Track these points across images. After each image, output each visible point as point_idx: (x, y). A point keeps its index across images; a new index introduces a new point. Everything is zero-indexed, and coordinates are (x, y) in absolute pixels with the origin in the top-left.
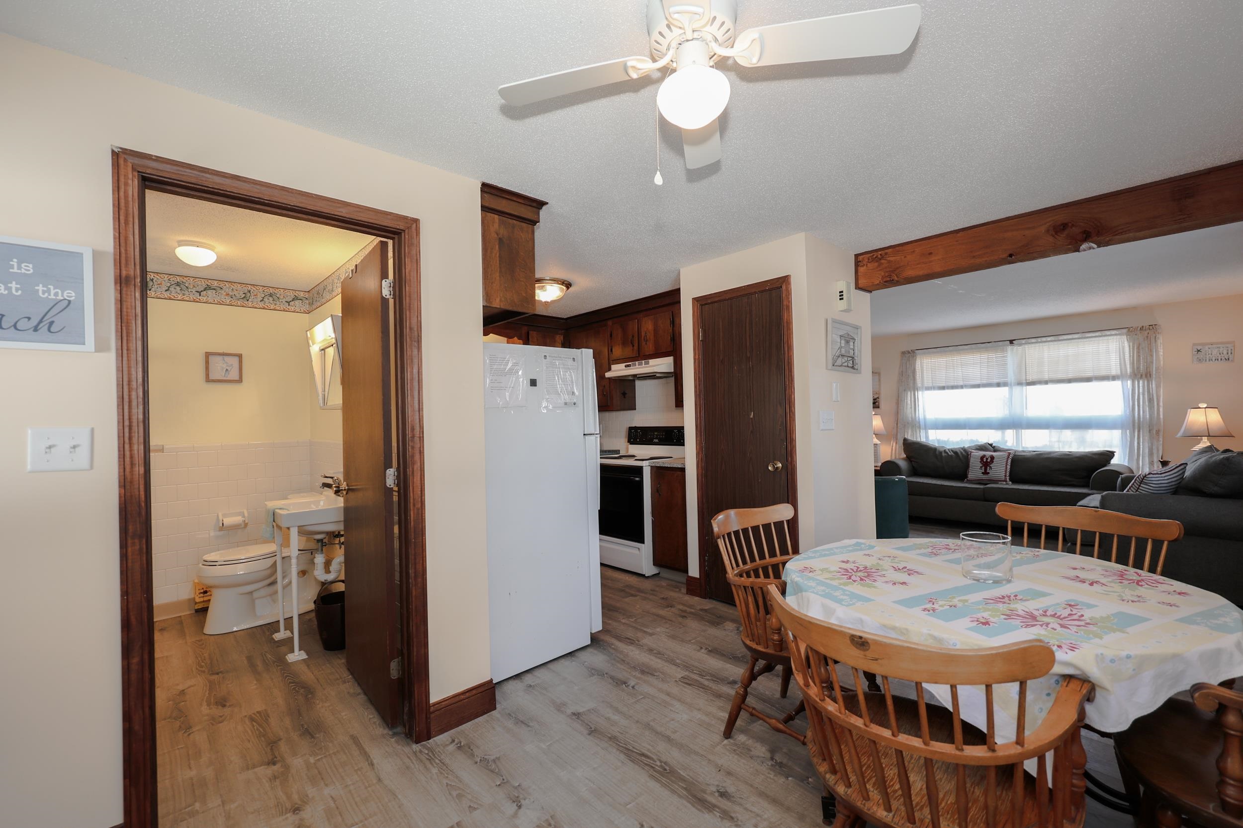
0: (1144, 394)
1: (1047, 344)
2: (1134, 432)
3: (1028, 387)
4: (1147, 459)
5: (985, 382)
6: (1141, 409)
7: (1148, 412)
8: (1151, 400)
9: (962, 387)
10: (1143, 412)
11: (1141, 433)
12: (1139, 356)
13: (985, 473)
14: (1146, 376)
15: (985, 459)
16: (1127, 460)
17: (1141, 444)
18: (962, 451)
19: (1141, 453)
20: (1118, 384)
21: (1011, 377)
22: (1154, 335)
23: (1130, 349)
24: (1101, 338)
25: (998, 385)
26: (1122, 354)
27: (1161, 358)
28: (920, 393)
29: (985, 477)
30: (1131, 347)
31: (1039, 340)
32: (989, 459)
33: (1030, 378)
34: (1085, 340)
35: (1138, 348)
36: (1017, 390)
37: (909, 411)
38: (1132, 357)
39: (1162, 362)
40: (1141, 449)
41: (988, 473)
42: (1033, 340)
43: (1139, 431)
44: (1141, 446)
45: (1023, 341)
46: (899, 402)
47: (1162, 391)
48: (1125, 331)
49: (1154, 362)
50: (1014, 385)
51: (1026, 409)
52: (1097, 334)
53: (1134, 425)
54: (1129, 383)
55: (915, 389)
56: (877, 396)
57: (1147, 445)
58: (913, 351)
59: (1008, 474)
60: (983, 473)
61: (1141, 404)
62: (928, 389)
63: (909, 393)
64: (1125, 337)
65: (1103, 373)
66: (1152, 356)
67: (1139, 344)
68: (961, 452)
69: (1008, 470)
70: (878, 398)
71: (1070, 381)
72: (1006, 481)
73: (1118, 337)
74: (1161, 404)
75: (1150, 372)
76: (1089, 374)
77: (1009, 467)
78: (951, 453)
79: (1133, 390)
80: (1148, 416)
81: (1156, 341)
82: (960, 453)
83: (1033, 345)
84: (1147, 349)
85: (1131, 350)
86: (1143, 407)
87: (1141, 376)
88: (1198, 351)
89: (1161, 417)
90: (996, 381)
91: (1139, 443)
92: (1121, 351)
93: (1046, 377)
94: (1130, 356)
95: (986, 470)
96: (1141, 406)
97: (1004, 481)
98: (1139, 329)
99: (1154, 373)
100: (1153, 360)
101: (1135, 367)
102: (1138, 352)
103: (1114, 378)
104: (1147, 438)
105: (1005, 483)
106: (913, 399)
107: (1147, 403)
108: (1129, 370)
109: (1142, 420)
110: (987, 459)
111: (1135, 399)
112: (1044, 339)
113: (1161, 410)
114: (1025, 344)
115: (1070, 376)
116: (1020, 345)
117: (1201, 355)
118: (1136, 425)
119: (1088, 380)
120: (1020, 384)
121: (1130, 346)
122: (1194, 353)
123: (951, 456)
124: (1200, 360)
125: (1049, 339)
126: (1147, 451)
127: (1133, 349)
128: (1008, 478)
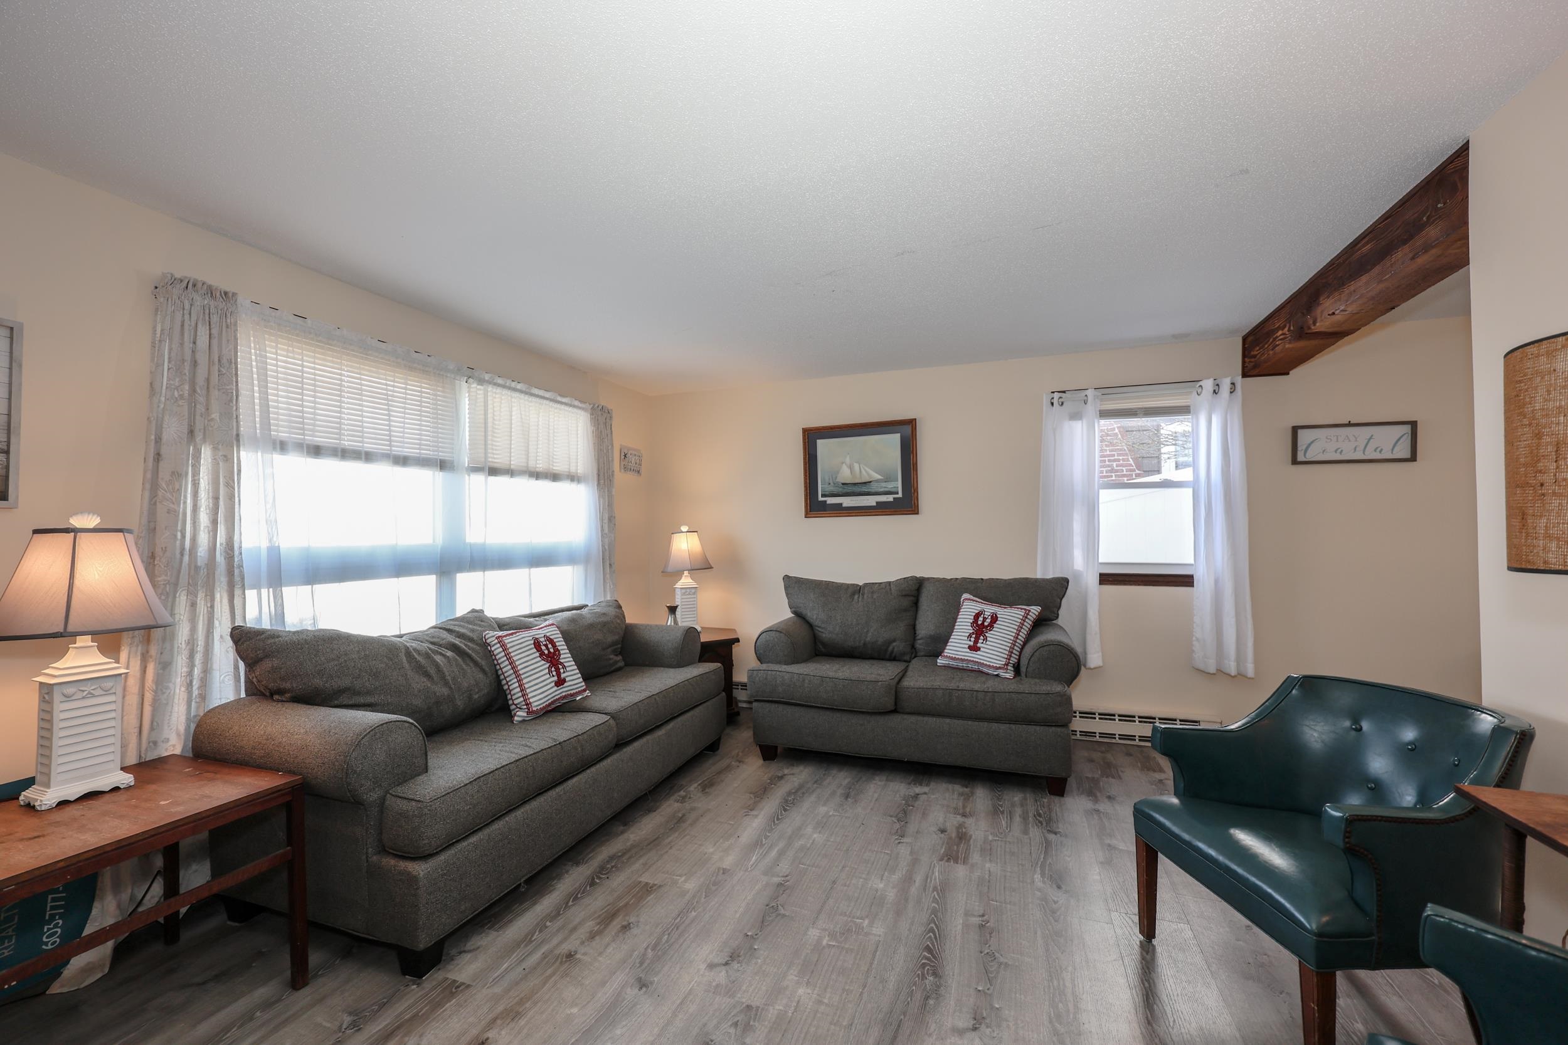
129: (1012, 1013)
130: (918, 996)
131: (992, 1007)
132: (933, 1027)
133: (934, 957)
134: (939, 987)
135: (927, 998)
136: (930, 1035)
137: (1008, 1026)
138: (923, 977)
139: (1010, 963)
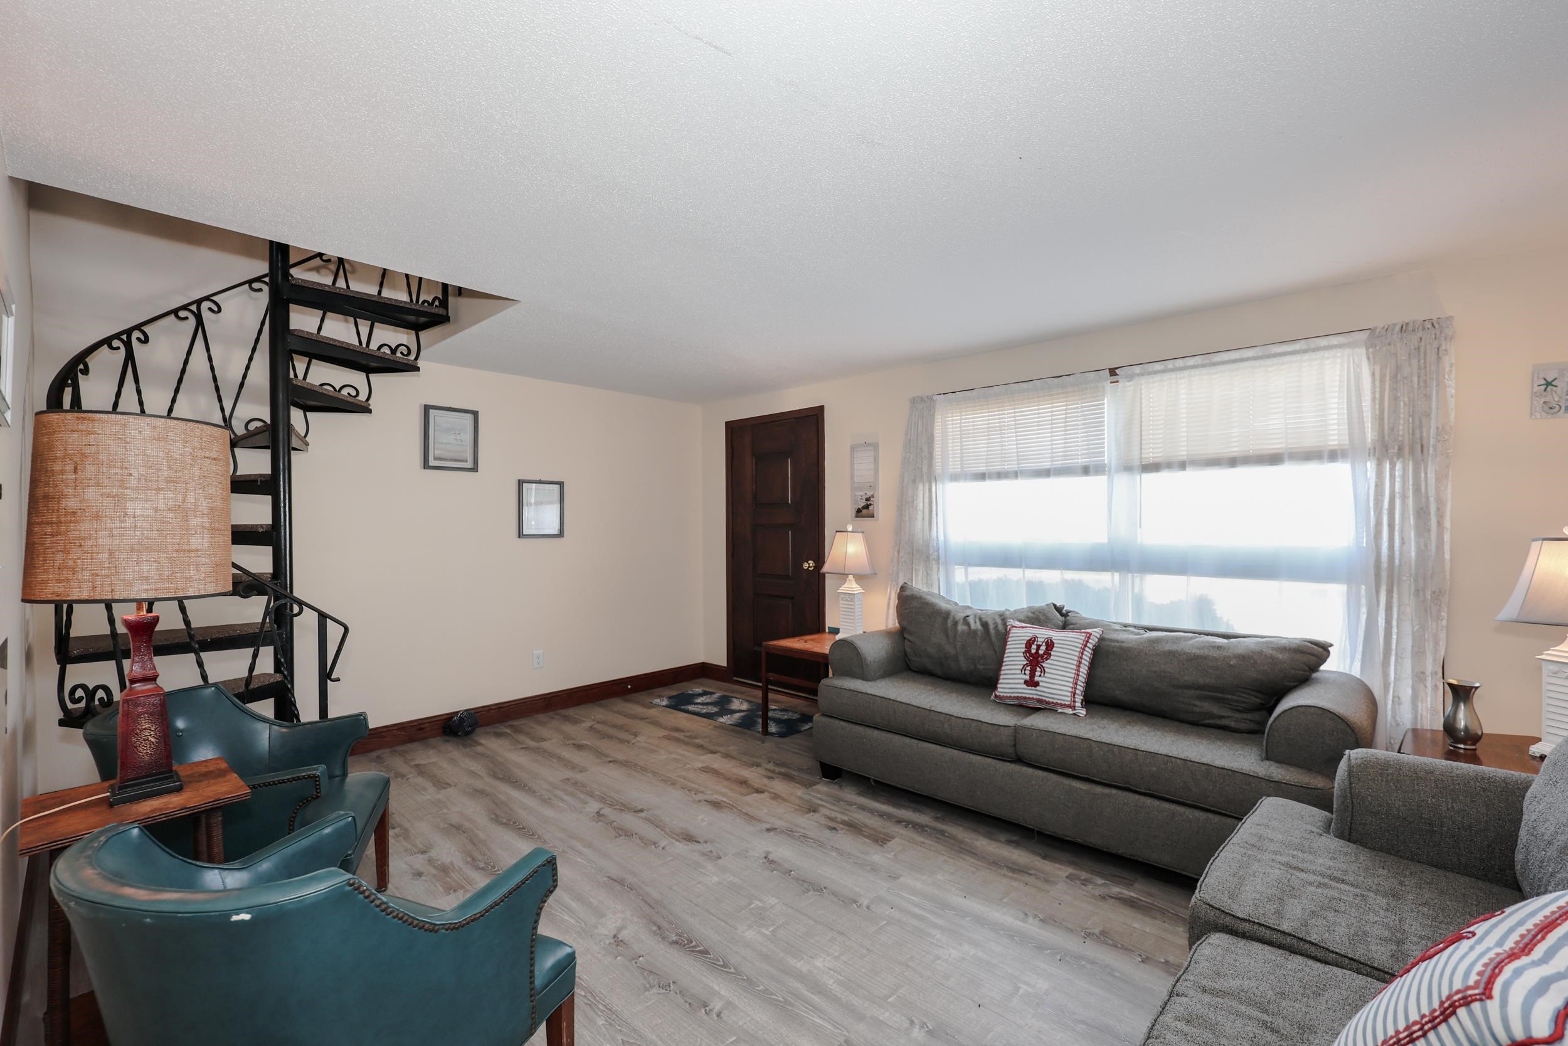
0: (1404, 497)
1: (1186, 373)
2: (1378, 592)
3: (1145, 476)
4: (1408, 664)
5: (1058, 463)
6: (1397, 534)
7: (1413, 544)
8: (1422, 513)
9: (1016, 475)
10: (1403, 542)
11: (1395, 596)
12: (1395, 399)
13: (1032, 683)
14: (1412, 451)
15: (1034, 647)
16: (1357, 664)
17: (1394, 623)
18: (999, 621)
19: (1394, 647)
20: (1342, 470)
21: (1109, 455)
22: (1436, 344)
23: (1374, 381)
24: (1306, 357)
25: (1086, 471)
26: (1353, 393)
27: (1452, 403)
28: (940, 486)
29: (1029, 692)
30: (1377, 377)
31: (1170, 364)
32: (1043, 648)
33: (1152, 454)
34: (1269, 362)
35: (1394, 378)
36: (1122, 481)
37: (919, 525)
38: (1378, 400)
39: (1453, 414)
40: (1394, 637)
41: (1036, 684)
42: (1158, 367)
43: (1390, 592)
44: (1395, 630)
45: (1137, 369)
46: (904, 504)
47: (1449, 488)
48: (1364, 336)
49: (1434, 412)
50: (1118, 471)
51: (1140, 527)
52: (1297, 346)
53: (1378, 575)
54: (1371, 466)
55: (931, 478)
56: (871, 493)
57: (1407, 628)
58: (930, 398)
59: (1080, 689)
60: (1026, 682)
61: (1397, 521)
62: (955, 478)
63: (921, 487)
64: (1362, 352)
65: (1309, 442)
66: (1428, 397)
67: (1398, 368)
68: (996, 624)
69: (1082, 678)
70: (873, 496)
71: (1233, 462)
72: (1074, 708)
73: (1347, 351)
74: (1447, 523)
75: (1421, 439)
76: (1275, 445)
77: (1084, 670)
78: (976, 625)
79: (1379, 486)
80: (1413, 554)
81: (1439, 358)
82: (991, 627)
83: (1157, 377)
84: (1415, 379)
85: (1377, 383)
86: (1402, 531)
87: (1400, 449)
88: (1549, 384)
89: (1447, 556)
90: (1081, 461)
91: (1388, 622)
92: (1353, 388)
93: (1182, 453)
94: (1374, 399)
95: (1032, 675)
96: (1397, 528)
97: (1069, 706)
98: (1398, 328)
99: (1432, 441)
100: (1430, 408)
101: (1386, 427)
102: (1394, 389)
103: (1334, 456)
104: (1409, 610)
105: (1070, 711)
106: (927, 500)
107: (1412, 521)
108: (1370, 435)
109: (1397, 561)
110: (1039, 647)
111: (1382, 507)
112: (1180, 363)
113: (1447, 537)
114: (1141, 374)
115: (1235, 449)
116: (1131, 377)
117: (1554, 397)
118: (1384, 574)
119: (1274, 459)
120: (1128, 468)
121: (1373, 374)
122: (1536, 389)
123: (975, 632)
124: (1550, 409)
125: (1190, 362)
126: (1408, 643)
127: (1382, 381)
128: (1079, 698)
129: (605, 962)
130: (665, 924)
131: (620, 955)
132: (636, 920)
133: (693, 951)
134: (663, 938)
135: (659, 928)
136: (632, 916)
137: (599, 953)
138: (677, 934)
139: (647, 993)
